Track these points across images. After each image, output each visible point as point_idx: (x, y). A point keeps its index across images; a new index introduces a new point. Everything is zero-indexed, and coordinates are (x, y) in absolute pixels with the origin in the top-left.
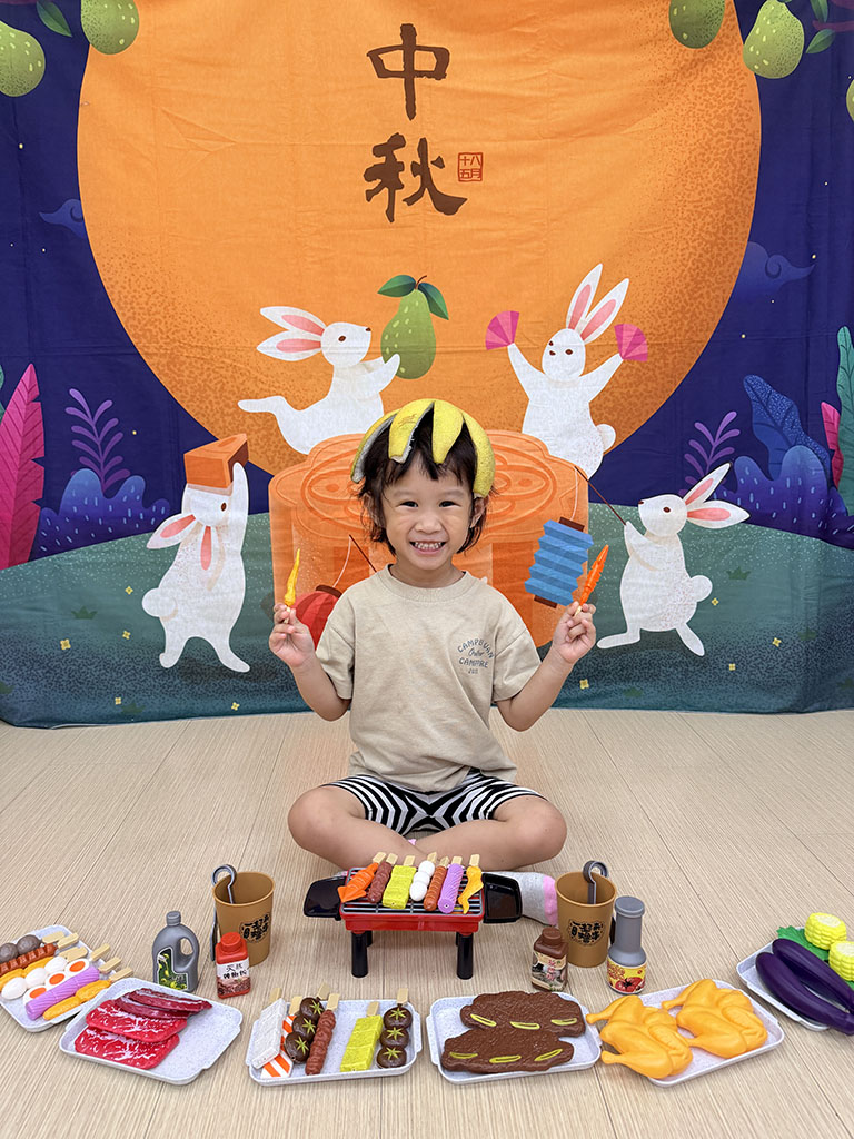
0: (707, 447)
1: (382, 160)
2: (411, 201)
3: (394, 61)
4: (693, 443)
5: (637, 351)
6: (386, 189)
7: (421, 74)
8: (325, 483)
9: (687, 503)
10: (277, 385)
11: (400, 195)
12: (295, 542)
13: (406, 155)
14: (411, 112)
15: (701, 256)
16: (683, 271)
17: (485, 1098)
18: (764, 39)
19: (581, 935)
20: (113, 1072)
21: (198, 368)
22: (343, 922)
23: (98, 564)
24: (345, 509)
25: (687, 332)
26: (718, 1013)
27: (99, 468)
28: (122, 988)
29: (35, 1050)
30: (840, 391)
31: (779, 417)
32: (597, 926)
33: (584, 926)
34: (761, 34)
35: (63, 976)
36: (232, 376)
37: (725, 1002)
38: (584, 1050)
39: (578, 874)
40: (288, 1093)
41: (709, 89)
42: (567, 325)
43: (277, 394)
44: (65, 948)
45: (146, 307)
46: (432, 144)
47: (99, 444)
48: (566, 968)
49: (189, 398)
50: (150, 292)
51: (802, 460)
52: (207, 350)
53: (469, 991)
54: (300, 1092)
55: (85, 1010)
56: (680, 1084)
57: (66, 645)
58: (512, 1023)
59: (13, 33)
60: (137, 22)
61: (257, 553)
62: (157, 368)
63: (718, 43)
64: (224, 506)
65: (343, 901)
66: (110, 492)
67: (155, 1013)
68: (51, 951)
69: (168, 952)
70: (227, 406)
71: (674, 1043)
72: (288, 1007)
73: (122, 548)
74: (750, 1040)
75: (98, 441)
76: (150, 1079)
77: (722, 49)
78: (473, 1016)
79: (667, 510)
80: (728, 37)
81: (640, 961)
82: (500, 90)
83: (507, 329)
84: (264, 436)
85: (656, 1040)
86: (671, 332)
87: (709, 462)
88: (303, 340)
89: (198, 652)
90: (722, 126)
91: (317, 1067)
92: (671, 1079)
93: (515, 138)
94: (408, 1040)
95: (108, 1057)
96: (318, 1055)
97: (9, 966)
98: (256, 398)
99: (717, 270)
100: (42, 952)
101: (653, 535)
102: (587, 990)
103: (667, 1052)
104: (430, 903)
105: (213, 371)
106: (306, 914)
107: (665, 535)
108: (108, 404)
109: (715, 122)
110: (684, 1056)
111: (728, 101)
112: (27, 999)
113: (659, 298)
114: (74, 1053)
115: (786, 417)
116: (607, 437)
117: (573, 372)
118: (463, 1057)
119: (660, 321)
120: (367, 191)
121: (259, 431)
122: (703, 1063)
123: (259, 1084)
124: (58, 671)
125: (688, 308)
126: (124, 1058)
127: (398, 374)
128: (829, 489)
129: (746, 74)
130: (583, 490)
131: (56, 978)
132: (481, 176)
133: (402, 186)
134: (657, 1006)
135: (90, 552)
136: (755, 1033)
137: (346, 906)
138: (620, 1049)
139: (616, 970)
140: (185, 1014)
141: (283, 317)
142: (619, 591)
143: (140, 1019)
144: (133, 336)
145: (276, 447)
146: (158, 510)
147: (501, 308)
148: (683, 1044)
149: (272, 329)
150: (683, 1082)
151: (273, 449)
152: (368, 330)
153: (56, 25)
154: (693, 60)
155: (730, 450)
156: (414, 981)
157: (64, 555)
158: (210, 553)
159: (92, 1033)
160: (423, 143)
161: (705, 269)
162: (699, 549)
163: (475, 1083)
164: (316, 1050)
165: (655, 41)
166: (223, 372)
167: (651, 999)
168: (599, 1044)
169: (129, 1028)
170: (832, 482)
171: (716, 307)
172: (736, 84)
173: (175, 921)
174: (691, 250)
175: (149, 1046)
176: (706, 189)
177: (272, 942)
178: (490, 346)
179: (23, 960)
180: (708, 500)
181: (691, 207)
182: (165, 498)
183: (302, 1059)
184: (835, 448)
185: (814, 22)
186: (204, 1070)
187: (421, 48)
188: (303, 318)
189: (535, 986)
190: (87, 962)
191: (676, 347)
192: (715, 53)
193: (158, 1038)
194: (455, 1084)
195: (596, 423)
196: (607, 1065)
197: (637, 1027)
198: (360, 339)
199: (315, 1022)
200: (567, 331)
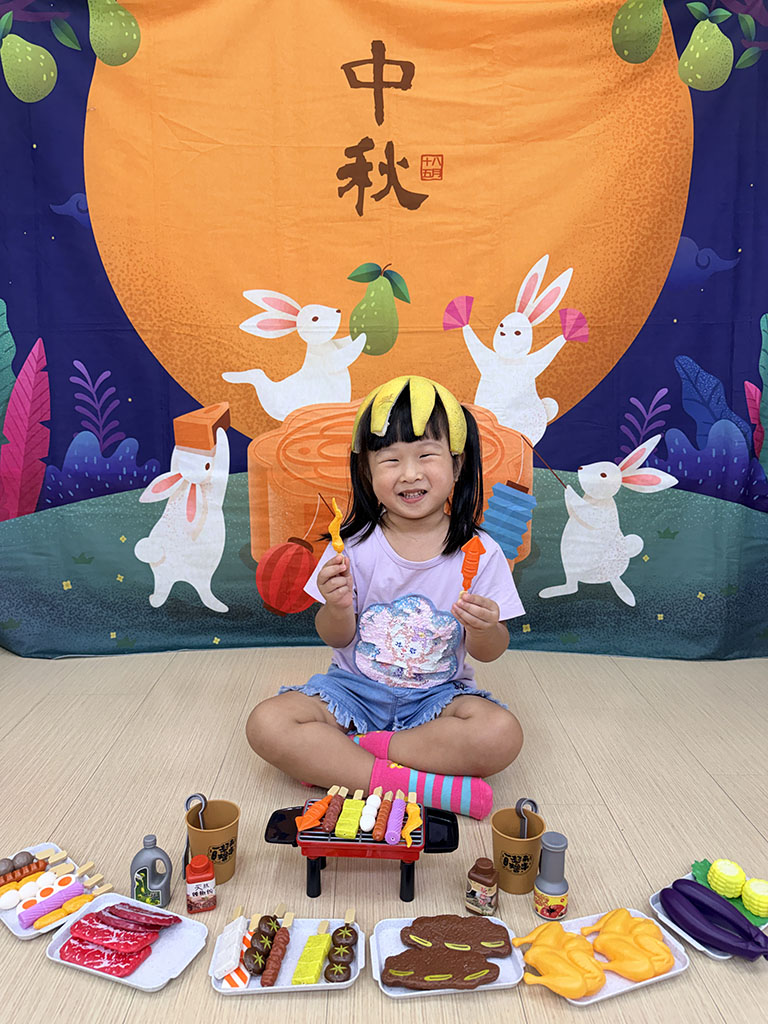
0: (641, 419)
1: (353, 160)
2: (378, 197)
3: (365, 73)
4: (628, 416)
5: (579, 333)
6: (356, 187)
7: (389, 85)
8: (298, 446)
9: (622, 469)
10: (257, 359)
11: (369, 192)
12: (270, 498)
13: (376, 157)
14: (380, 119)
15: (638, 248)
16: (622, 261)
17: (419, 1012)
18: (698, 56)
19: (512, 866)
20: (93, 978)
21: (187, 344)
22: (299, 848)
23: (97, 515)
24: (315, 470)
25: (624, 316)
26: (630, 940)
27: (99, 430)
28: (104, 902)
29: (26, 956)
30: (761, 371)
31: (706, 394)
32: (526, 858)
33: (515, 857)
34: (695, 51)
35: (52, 890)
36: (217, 351)
37: (638, 930)
38: (509, 970)
39: (511, 810)
40: (246, 1002)
41: (648, 99)
42: (517, 309)
43: (256, 368)
44: (55, 864)
45: (142, 289)
46: (398, 146)
47: (98, 409)
48: (496, 894)
49: (179, 369)
50: (146, 275)
51: (726, 433)
52: (195, 327)
53: (410, 913)
54: (256, 1001)
55: (70, 921)
56: (593, 1004)
57: (67, 585)
58: (447, 945)
59: (30, 47)
60: (139, 38)
61: (237, 508)
62: (151, 343)
63: (656, 59)
64: (207, 467)
65: (300, 830)
66: (107, 452)
67: (132, 926)
68: (43, 866)
69: (144, 871)
70: (212, 377)
71: (589, 966)
72: (249, 923)
73: (118, 502)
74: (658, 966)
75: (98, 407)
76: (124, 985)
77: (660, 64)
78: (412, 937)
79: (604, 475)
80: (665, 53)
81: (563, 890)
82: (459, 99)
83: (462, 312)
84: (245, 404)
85: (573, 964)
86: (610, 316)
87: (643, 434)
88: (280, 320)
89: (183, 594)
90: (659, 133)
91: (271, 980)
92: (585, 999)
93: (472, 142)
94: (353, 957)
95: (88, 965)
96: (273, 968)
97: (5, 879)
98: (238, 371)
99: (653, 261)
100: (34, 867)
101: (590, 497)
102: (515, 915)
103: (583, 975)
104: (378, 834)
105: (201, 346)
106: (267, 841)
107: (602, 498)
108: (107, 374)
109: (652, 129)
110: (598, 979)
111: (664, 110)
112: (20, 909)
113: (599, 285)
114: (59, 960)
115: (712, 394)
116: (551, 410)
117: (521, 350)
118: (401, 974)
119: (600, 306)
120: (339, 188)
121: (240, 400)
122: (615, 985)
123: (220, 993)
124: (60, 608)
125: (625, 295)
126: (102, 966)
127: (365, 351)
128: (750, 459)
129: (681, 87)
130: (529, 457)
131: (46, 892)
132: (441, 175)
133: (370, 184)
134: (577, 932)
135: (89, 504)
136: (663, 960)
137: (302, 834)
138: (541, 970)
139: (541, 897)
140: (157, 928)
141: (264, 299)
142: (560, 547)
143: (118, 931)
144: (130, 314)
145: (255, 414)
146: (150, 469)
147: (457, 293)
148: (599, 969)
149: (253, 310)
150: (597, 1003)
151: (252, 415)
152: (338, 311)
153: (67, 40)
154: (633, 74)
155: (661, 423)
156: (361, 902)
157: (65, 507)
158: (195, 507)
159: (76, 942)
160: (390, 146)
161: (642, 259)
162: (632, 511)
163: (411, 998)
164: (271, 964)
165: (599, 57)
166: (209, 347)
167: (571, 925)
168: (523, 965)
169: (108, 940)
170: (753, 453)
171: (651, 294)
172: (671, 95)
173: (151, 844)
174: (629, 243)
175: (125, 956)
176: (643, 188)
177: (237, 863)
178: (447, 327)
179: (18, 874)
180: (641, 467)
181: (629, 204)
182: (156, 458)
183: (258, 972)
184: (756, 422)
185: (743, 40)
186: (172, 980)
187: (390, 62)
188: (281, 301)
189: (468, 910)
190: (74, 877)
191: (615, 330)
192: (654, 67)
193: (133, 949)
194: (394, 999)
195: (541, 397)
196: (529, 985)
197: (557, 952)
198: (331, 319)
199: (272, 938)
200: (516, 314)
